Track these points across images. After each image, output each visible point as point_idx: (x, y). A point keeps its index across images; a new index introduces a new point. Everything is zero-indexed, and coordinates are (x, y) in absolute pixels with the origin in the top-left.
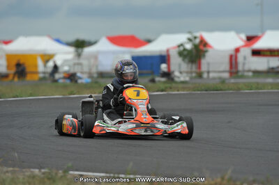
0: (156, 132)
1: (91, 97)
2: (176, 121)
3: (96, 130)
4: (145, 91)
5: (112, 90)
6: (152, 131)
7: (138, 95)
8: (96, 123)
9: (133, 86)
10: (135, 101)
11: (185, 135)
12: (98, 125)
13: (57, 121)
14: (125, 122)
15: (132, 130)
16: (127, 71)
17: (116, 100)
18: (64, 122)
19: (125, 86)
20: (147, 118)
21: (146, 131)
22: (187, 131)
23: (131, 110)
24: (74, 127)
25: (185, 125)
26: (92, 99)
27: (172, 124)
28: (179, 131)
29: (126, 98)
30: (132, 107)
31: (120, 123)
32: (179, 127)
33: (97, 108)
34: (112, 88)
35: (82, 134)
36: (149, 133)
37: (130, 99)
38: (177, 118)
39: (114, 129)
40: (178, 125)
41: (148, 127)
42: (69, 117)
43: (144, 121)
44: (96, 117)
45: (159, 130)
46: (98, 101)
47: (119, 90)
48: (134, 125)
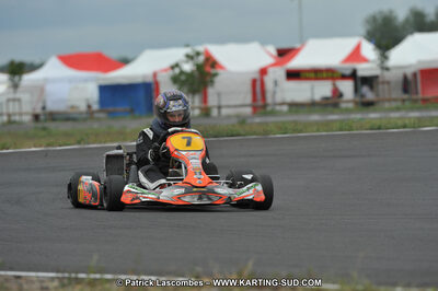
0: (215, 199)
1: (119, 148)
2: (247, 182)
3: (126, 199)
4: (198, 137)
5: (151, 137)
6: (210, 199)
7: (189, 144)
8: (126, 188)
9: (182, 131)
10: (184, 153)
11: (260, 203)
12: (129, 191)
13: (70, 185)
14: (170, 185)
15: (179, 197)
16: (174, 109)
18: (80, 187)
19: (170, 130)
20: (200, 178)
21: (200, 198)
22: (262, 197)
23: (179, 167)
24: (94, 195)
25: (259, 188)
26: (121, 152)
27: (240, 186)
28: (251, 197)
29: (172, 150)
30: (180, 163)
31: (162, 186)
32: (251, 191)
33: (129, 165)
34: (151, 134)
35: (105, 205)
36: (205, 201)
37: (176, 150)
38: (249, 177)
39: (151, 197)
40: (248, 189)
41: (204, 193)
42: (87, 179)
43: (197, 183)
44: (128, 178)
45: (220, 196)
46: (130, 155)
47: (162, 138)
48: (183, 190)
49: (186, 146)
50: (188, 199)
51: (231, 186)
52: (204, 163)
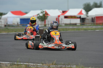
0: (62, 47)
2: (70, 43)
3: (40, 47)
4: (58, 32)
6: (61, 47)
7: (56, 34)
8: (40, 44)
10: (55, 36)
13: (26, 43)
14: (51, 44)
15: (53, 47)
16: (55, 25)
17: (48, 36)
18: (29, 44)
20: (59, 42)
21: (58, 47)
22: (74, 47)
25: (73, 45)
26: (39, 35)
27: (69, 44)
28: (71, 47)
29: (51, 35)
30: (54, 38)
31: (49, 44)
32: (71, 46)
33: (41, 39)
34: (47, 31)
35: (35, 48)
36: (60, 48)
37: (53, 35)
38: (71, 42)
39: (46, 46)
40: (70, 45)
41: (59, 46)
42: (30, 42)
43: (58, 43)
44: (40, 42)
45: (63, 47)
48: (54, 45)
49: (55, 34)
50: (55, 47)
51: (66, 44)
52: (59, 39)
